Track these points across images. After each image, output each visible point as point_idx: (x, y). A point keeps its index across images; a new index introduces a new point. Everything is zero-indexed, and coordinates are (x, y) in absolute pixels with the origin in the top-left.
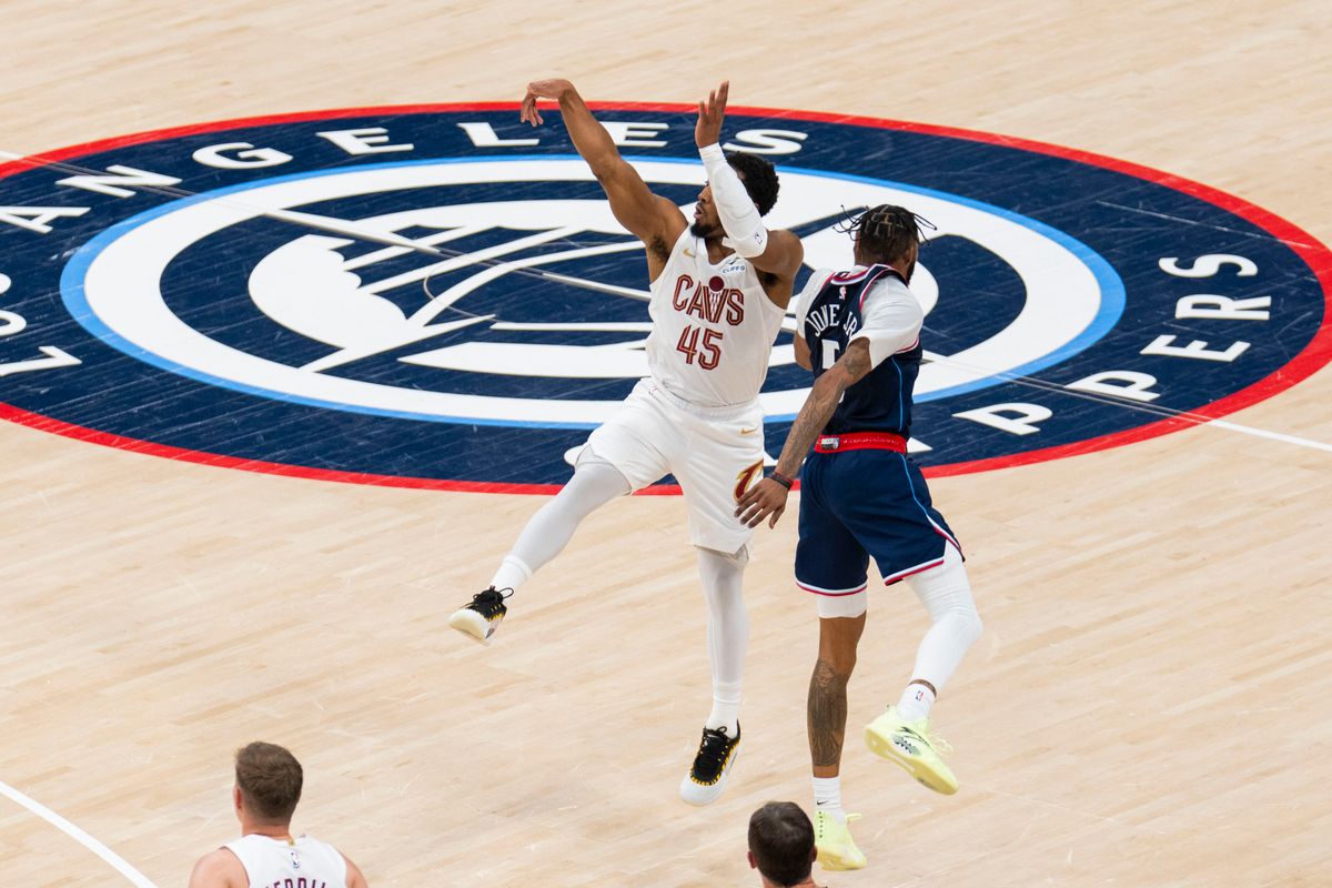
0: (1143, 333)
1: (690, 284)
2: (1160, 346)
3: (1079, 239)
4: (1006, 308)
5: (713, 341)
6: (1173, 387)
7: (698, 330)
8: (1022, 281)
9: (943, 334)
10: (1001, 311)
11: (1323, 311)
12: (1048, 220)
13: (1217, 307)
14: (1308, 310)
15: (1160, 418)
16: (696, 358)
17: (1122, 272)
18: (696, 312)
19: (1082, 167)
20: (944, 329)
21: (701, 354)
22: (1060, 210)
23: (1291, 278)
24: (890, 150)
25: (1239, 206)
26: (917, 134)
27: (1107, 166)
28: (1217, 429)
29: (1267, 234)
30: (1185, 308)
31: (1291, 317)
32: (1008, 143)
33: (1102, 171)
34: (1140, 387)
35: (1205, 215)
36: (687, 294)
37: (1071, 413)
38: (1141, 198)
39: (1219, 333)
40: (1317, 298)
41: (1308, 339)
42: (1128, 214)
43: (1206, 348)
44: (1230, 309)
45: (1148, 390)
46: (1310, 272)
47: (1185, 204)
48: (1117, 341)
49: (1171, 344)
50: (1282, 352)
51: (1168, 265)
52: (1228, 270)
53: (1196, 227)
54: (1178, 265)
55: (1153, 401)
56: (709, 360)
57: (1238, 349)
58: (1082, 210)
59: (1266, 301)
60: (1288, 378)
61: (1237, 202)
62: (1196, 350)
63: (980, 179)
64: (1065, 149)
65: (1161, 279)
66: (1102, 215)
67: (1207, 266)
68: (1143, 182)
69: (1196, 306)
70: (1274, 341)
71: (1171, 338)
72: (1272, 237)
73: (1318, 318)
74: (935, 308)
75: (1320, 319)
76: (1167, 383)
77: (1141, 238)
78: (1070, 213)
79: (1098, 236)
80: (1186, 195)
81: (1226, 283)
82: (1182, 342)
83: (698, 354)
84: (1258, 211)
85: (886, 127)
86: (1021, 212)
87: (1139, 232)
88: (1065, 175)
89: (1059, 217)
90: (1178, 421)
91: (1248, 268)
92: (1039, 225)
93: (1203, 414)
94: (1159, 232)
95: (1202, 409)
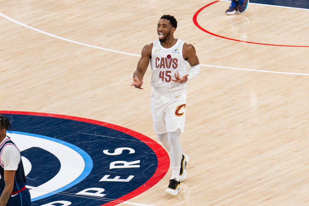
0: (100, 175)
1: (159, 60)
2: (105, 178)
3: (76, 145)
4: (54, 170)
5: (168, 74)
6: (110, 192)
7: (164, 72)
8: (59, 161)
9: (34, 180)
10: (53, 171)
11: (157, 163)
12: (66, 140)
13: (123, 164)
14: (152, 164)
15: (107, 202)
16: (164, 79)
17: (92, 155)
18: (162, 67)
19: (76, 122)
20: (34, 178)
21: (166, 78)
22: (70, 136)
23: (146, 154)
24: (13, 121)
25: (127, 131)
26: (21, 115)
27: (84, 121)
28: (126, 204)
29: (137, 140)
30: (112, 166)
31: (147, 166)
32: (51, 116)
33: (82, 123)
34: (99, 192)
35: (117, 135)
36: (159, 63)
37: (78, 203)
38: (96, 131)
39: (124, 173)
40: (155, 159)
41: (153, 173)
42: (92, 136)
43: (120, 178)
44: (127, 165)
45: (102, 193)
46: (152, 151)
47: (111, 132)
48: (91, 178)
49: (109, 178)
50: (145, 178)
51: (106, 152)
52: (126, 153)
53: (114, 139)
54: (109, 152)
55: (104, 197)
56: (168, 79)
57: (131, 177)
58: (77, 136)
59: (138, 161)
60: (147, 186)
61: (127, 130)
62: (117, 179)
63: (43, 128)
64: (70, 116)
65: (104, 157)
66: (83, 137)
67: (118, 151)
68: (96, 125)
69: (116, 165)
70: (142, 174)
71: (109, 176)
72: (139, 140)
73: (156, 166)
74: (30, 172)
75: (157, 166)
76: (108, 191)
77: (96, 144)
78: (73, 137)
79: (82, 144)
80: (110, 129)
81: (125, 156)
82: (112, 177)
83: (165, 78)
84: (134, 132)
85: (11, 113)
86: (57, 138)
87: (96, 142)
88: (70, 125)
89: (69, 139)
90: (112, 203)
91: (132, 151)
92: (63, 142)
93: (121, 200)
94: (102, 141)
95: (120, 198)
